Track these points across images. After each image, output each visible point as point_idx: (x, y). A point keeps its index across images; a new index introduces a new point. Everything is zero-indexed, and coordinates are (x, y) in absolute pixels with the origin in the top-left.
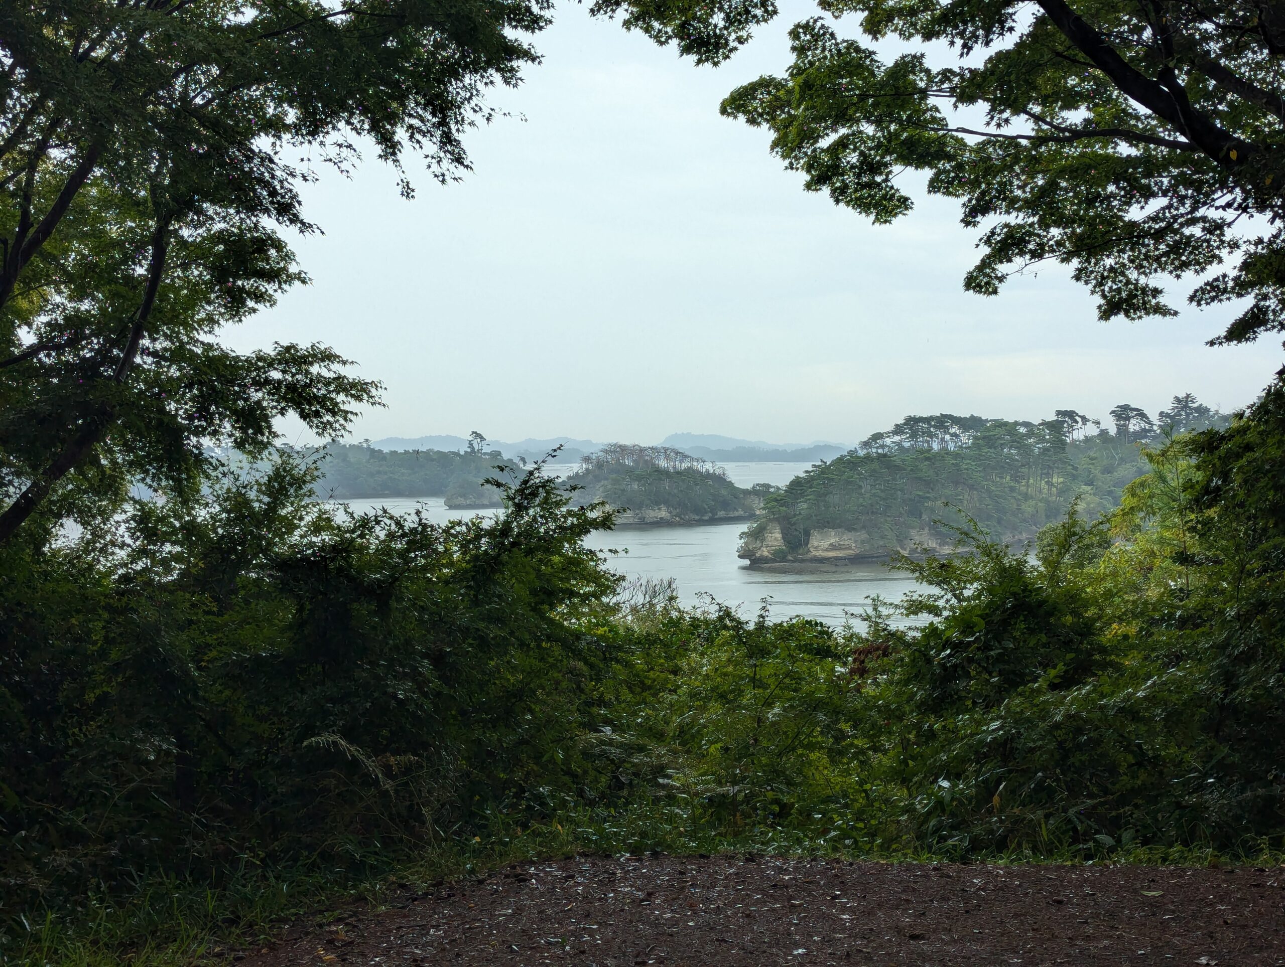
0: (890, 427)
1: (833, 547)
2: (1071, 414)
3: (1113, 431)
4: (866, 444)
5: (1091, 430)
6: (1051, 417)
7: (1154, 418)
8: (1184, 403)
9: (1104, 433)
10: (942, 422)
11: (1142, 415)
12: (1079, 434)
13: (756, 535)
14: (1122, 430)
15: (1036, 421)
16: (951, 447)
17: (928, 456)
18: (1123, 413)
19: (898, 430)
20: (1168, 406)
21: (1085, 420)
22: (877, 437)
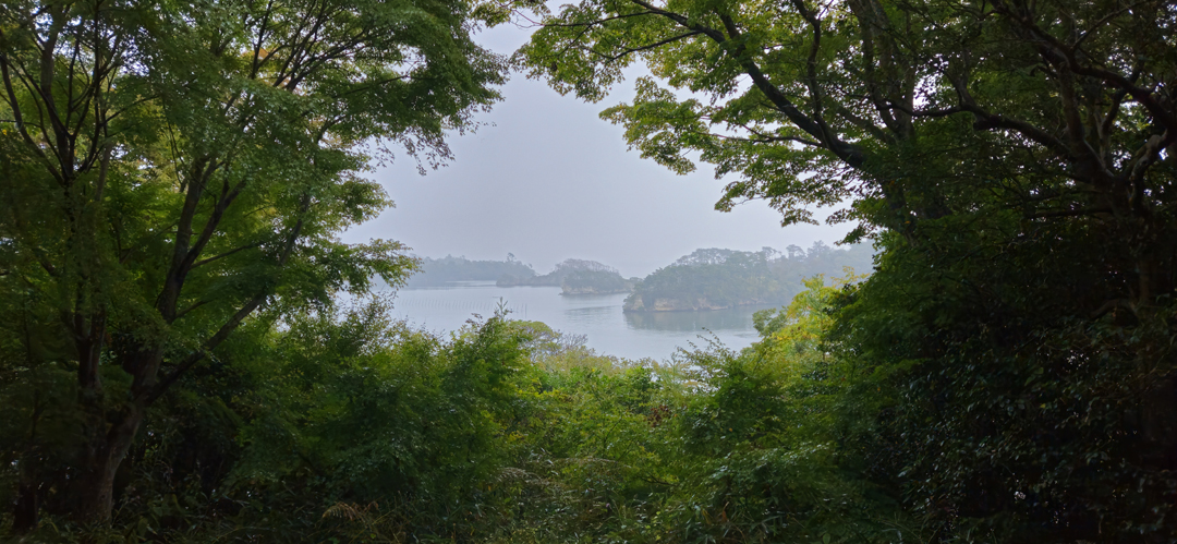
0: (690, 253)
1: (665, 306)
2: (769, 249)
3: (787, 257)
4: (679, 261)
5: (778, 256)
6: (760, 250)
7: (805, 250)
8: (818, 244)
9: (783, 257)
10: (713, 251)
11: (800, 249)
12: (772, 257)
13: (631, 300)
14: (791, 256)
15: (754, 252)
16: (717, 262)
17: (705, 266)
18: (792, 248)
19: (694, 254)
20: (811, 246)
21: (775, 251)
22: (685, 257)
